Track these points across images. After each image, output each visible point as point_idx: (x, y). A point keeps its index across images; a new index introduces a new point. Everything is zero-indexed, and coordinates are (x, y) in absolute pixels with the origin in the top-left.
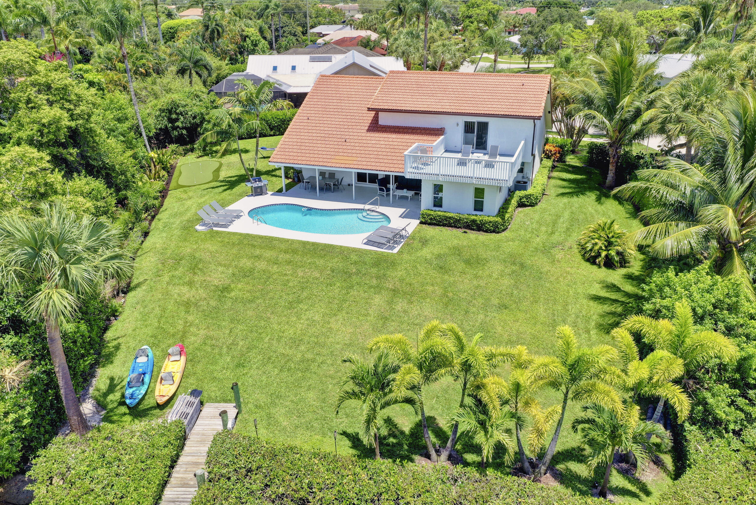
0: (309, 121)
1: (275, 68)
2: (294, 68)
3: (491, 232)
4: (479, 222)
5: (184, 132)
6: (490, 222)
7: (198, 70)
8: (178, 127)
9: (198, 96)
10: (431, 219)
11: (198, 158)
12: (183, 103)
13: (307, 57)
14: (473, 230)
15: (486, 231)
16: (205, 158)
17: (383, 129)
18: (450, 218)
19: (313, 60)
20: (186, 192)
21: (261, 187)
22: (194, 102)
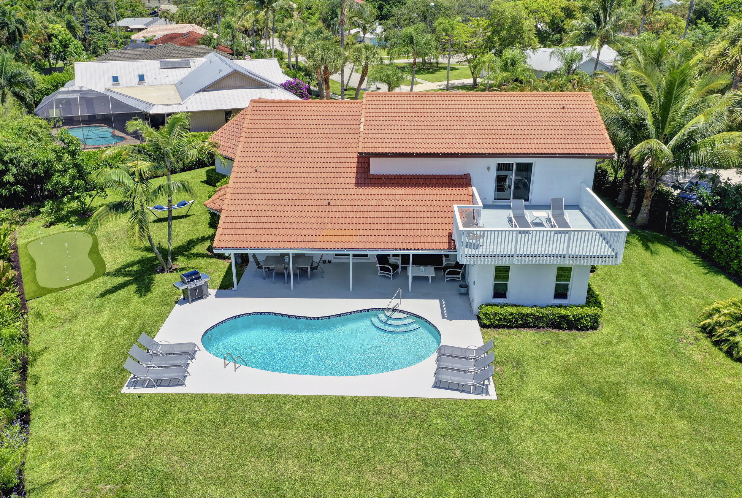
0: (259, 175)
1: (115, 79)
2: (141, 78)
3: (588, 330)
4: (571, 318)
5: (19, 188)
6: (588, 316)
7: (17, 89)
8: (9, 182)
9: (34, 134)
10: (500, 320)
11: (48, 227)
12: (13, 145)
13: (156, 63)
14: (563, 329)
15: (581, 329)
16: (61, 227)
17: (381, 181)
18: (528, 315)
19: (165, 66)
20: (58, 302)
21: (200, 288)
22: (30, 142)
